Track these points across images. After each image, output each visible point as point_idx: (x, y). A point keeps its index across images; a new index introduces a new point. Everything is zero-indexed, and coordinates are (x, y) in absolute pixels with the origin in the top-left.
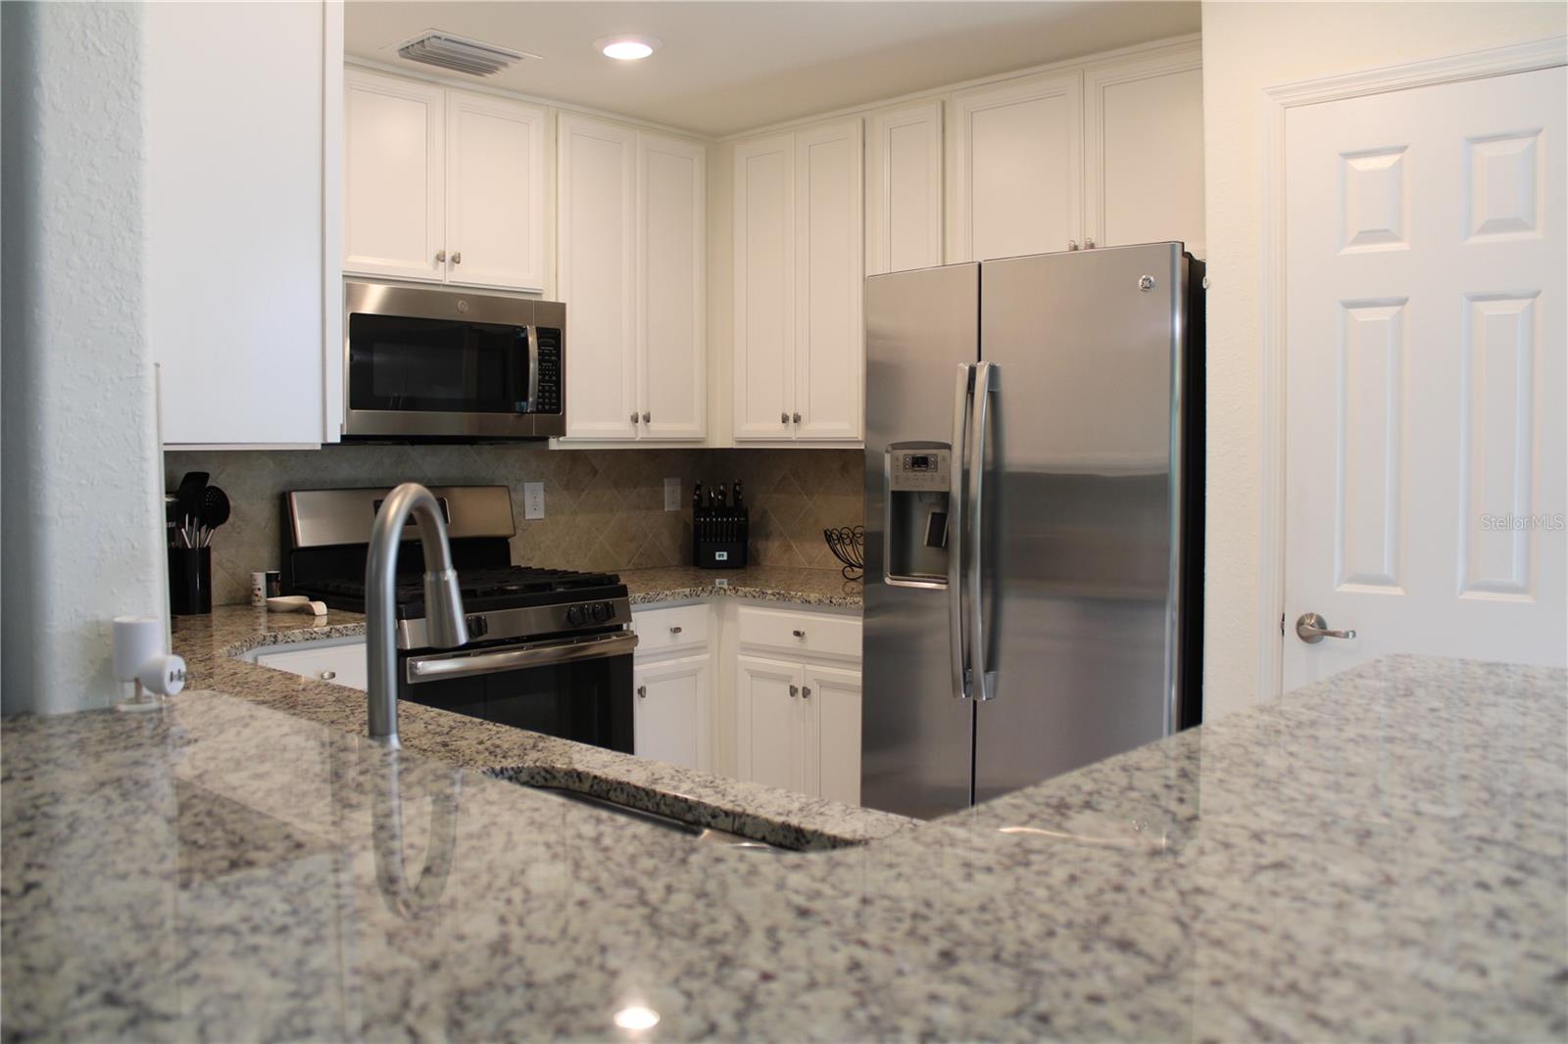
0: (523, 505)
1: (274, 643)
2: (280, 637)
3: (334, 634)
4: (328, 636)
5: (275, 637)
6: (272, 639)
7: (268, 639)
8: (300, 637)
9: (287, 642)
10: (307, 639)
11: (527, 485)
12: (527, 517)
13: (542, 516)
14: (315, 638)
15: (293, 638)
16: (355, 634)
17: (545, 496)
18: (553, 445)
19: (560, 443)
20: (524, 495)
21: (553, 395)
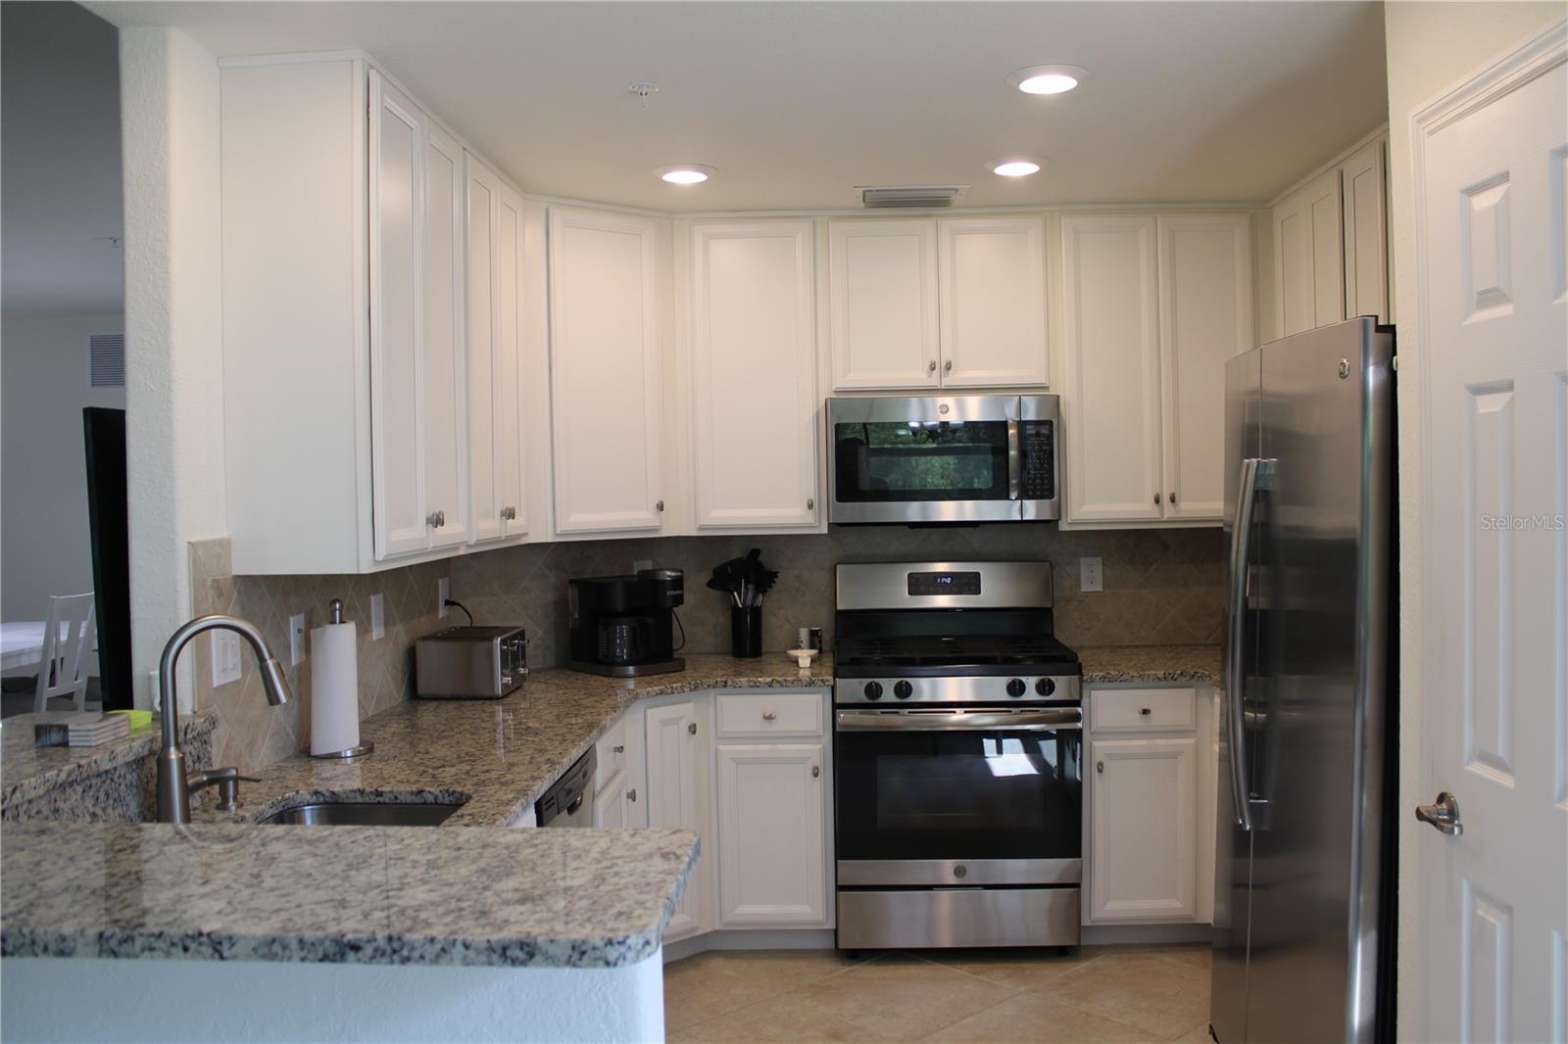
0: (1078, 579)
1: (725, 686)
2: (729, 683)
3: (774, 684)
4: (770, 686)
5: (726, 682)
8: (747, 684)
9: (736, 687)
10: (752, 687)
11: (1083, 561)
12: (1083, 590)
13: (1101, 589)
14: (758, 686)
15: (741, 684)
17: (1103, 570)
18: (1063, 526)
19: (1070, 524)
20: (1079, 570)
21: (1046, 482)
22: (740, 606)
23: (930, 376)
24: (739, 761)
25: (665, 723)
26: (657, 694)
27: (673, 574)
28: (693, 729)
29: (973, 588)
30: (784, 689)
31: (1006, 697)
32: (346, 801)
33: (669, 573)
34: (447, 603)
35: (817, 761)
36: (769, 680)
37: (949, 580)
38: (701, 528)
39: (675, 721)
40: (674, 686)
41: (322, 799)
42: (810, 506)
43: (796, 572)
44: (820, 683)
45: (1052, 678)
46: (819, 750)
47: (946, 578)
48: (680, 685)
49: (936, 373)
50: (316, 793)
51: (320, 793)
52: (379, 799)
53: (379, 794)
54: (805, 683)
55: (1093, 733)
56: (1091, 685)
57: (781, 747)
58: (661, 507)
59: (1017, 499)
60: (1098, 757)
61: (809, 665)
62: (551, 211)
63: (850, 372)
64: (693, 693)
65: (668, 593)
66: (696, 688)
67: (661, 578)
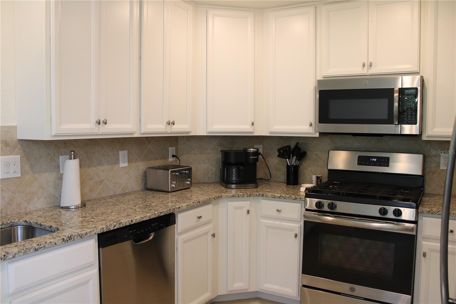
0: (439, 163)
1: (263, 196)
2: (264, 195)
3: (281, 197)
4: (280, 198)
5: (263, 194)
6: (262, 195)
7: (260, 195)
8: (270, 196)
9: (266, 197)
10: (273, 197)
11: (442, 155)
12: (441, 168)
14: (275, 198)
15: (268, 196)
16: (289, 199)
18: (424, 138)
19: (427, 137)
20: (440, 159)
21: (413, 116)
22: (289, 165)
23: (363, 69)
24: (268, 227)
25: (236, 208)
26: (231, 197)
27: (254, 150)
28: (248, 212)
29: (386, 164)
30: (285, 200)
31: (378, 215)
32: (33, 226)
33: (252, 150)
34: (173, 156)
35: (297, 232)
36: (279, 195)
37: (375, 160)
38: (271, 133)
39: (241, 208)
40: (240, 194)
41: (27, 224)
42: (311, 125)
43: (316, 153)
44: (299, 199)
45: (401, 209)
46: (298, 227)
47: (374, 158)
48: (242, 194)
49: (366, 67)
50: (26, 221)
51: (27, 222)
52: (41, 227)
53: (41, 225)
54: (293, 198)
55: (423, 237)
56: (422, 214)
57: (284, 223)
58: (253, 124)
59: (398, 124)
60: (424, 250)
61: (304, 191)
62: (208, 10)
63: (329, 69)
64: (249, 197)
65: (250, 157)
66: (250, 196)
67: (249, 151)
